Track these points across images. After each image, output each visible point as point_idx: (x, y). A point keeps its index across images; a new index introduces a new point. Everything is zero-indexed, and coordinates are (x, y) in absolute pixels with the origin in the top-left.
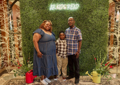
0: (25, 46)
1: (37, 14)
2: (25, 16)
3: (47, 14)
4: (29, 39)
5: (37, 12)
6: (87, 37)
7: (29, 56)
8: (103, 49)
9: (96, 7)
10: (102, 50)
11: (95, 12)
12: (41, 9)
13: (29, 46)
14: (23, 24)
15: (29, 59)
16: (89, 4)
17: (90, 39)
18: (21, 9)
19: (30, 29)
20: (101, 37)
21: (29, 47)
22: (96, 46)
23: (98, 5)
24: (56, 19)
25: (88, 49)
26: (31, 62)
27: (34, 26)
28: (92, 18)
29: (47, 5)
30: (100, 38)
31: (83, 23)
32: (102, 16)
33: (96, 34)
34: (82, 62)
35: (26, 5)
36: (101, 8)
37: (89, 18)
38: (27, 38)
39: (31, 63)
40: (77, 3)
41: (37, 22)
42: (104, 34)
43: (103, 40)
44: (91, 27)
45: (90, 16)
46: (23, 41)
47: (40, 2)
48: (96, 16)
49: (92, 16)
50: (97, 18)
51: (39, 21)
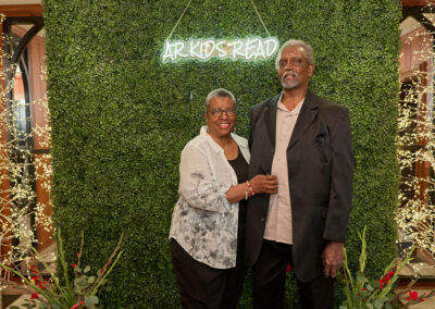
0: (65, 204)
1: (112, 79)
2: (67, 87)
3: (152, 78)
4: (81, 178)
5: (110, 69)
7: (79, 244)
8: (382, 221)
9: (346, 51)
10: (377, 223)
11: (342, 70)
12: (126, 59)
13: (80, 206)
14: (59, 117)
15: (79, 256)
16: (320, 37)
18: (51, 59)
19: (85, 138)
20: (371, 170)
21: (81, 210)
23: (354, 43)
26: (87, 269)
27: (100, 125)
28: (333, 91)
29: (151, 43)
30: (368, 174)
32: (373, 84)
35: (70, 43)
36: (367, 53)
38: (70, 172)
39: (89, 274)
40: (273, 35)
41: (111, 109)
42: (380, 157)
43: (378, 184)
45: (324, 86)
46: (57, 184)
47: (122, 30)
48: (348, 87)
49: (334, 85)
50: (352, 93)
51: (121, 107)
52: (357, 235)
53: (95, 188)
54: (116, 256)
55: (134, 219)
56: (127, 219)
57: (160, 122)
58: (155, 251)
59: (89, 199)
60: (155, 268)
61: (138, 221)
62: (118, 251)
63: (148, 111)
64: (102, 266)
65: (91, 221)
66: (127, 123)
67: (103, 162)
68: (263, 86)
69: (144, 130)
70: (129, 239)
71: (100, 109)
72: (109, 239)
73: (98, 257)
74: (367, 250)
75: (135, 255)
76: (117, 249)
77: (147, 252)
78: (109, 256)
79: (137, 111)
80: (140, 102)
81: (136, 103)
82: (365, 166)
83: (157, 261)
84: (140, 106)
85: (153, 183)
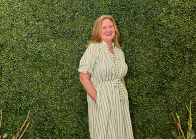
1: (20, 4)
3: (48, 4)
6: (158, 66)
17: (164, 70)
19: (2, 46)
22: (180, 90)
24: (72, 19)
25: (159, 98)
27: (12, 37)
28: (170, 13)
30: (193, 67)
31: (145, 28)
33: (179, 57)
34: (143, 131)
37: (161, 14)
41: (20, 25)
44: (167, 38)
45: (164, 9)
48: (179, 10)
49: (171, 8)
50: (182, 14)
51: (27, 23)
52: (185, 107)
53: (10, 80)
54: (25, 126)
55: (37, 101)
56: (33, 101)
57: (54, 34)
58: (52, 122)
59: (6, 88)
60: (52, 133)
61: (40, 102)
62: (27, 123)
63: (46, 27)
64: (16, 133)
65: (7, 103)
66: (31, 35)
67: (15, 62)
68: (124, 9)
69: (43, 40)
70: (34, 115)
71: (12, 25)
72: (20, 115)
73: (12, 127)
74: (192, 117)
75: (38, 125)
76: (26, 121)
77: (47, 123)
78: (21, 126)
79: (38, 26)
80: (40, 20)
81: (38, 21)
82: (191, 62)
83: (54, 128)
84: (41, 23)
85: (50, 76)
